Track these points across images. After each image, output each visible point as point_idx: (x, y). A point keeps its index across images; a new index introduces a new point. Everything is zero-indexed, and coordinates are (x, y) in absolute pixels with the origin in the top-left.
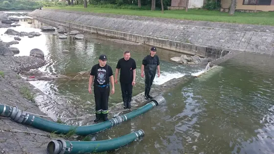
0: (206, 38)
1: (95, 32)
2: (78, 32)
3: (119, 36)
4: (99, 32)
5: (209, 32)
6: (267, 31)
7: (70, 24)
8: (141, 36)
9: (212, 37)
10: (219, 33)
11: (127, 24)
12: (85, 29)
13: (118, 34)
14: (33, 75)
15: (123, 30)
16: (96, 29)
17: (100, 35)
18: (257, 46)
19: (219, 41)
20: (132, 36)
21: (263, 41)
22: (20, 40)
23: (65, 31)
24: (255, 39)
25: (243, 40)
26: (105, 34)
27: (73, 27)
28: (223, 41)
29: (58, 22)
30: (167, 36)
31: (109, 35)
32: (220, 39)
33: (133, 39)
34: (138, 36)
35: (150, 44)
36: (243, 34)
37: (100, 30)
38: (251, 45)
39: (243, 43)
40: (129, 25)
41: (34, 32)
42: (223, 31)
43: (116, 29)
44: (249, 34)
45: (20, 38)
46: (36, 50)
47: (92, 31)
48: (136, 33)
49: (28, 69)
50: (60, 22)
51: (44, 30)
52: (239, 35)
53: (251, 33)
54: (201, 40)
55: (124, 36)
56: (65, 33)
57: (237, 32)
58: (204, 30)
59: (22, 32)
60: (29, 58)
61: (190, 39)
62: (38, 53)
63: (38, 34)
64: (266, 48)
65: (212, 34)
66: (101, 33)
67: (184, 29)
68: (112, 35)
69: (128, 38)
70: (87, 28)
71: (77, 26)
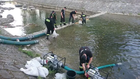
0: (91, 7)
1: (42, 6)
2: (33, 6)
3: (52, 8)
4: (43, 6)
5: (93, 3)
6: (120, 2)
7: (30, 2)
8: (62, 7)
9: (94, 6)
10: (97, 4)
11: (57, 1)
12: (37, 5)
13: (52, 7)
14: (6, 25)
15: (55, 4)
16: (42, 5)
17: (44, 7)
18: (113, 9)
19: (97, 8)
20: (58, 7)
21: (116, 7)
22: (4, 11)
23: (26, 6)
24: (113, 6)
25: (108, 7)
26: (46, 7)
27: (31, 4)
28: (99, 7)
29: (24, 2)
30: (74, 6)
31: (48, 7)
32: (98, 7)
33: (59, 9)
34: (61, 7)
35: (66, 11)
36: (108, 4)
37: (44, 5)
38: (111, 9)
39: (107, 8)
40: (57, 2)
41: (11, 7)
42: (99, 2)
43: (52, 4)
44: (110, 4)
45: (4, 10)
46: (10, 15)
47: (40, 6)
48: (60, 6)
49: (4, 23)
50: (26, 2)
51: (17, 6)
52: (106, 4)
53: (112, 3)
54: (89, 8)
55: (55, 7)
56: (27, 7)
57: (105, 3)
58: (91, 3)
59: (5, 8)
60: (6, 19)
61: (84, 7)
62: (10, 16)
63: (13, 8)
64: (117, 10)
65: (94, 4)
66: (44, 6)
67: (82, 2)
68: (49, 7)
69: (56, 8)
70: (38, 4)
71: (33, 3)
